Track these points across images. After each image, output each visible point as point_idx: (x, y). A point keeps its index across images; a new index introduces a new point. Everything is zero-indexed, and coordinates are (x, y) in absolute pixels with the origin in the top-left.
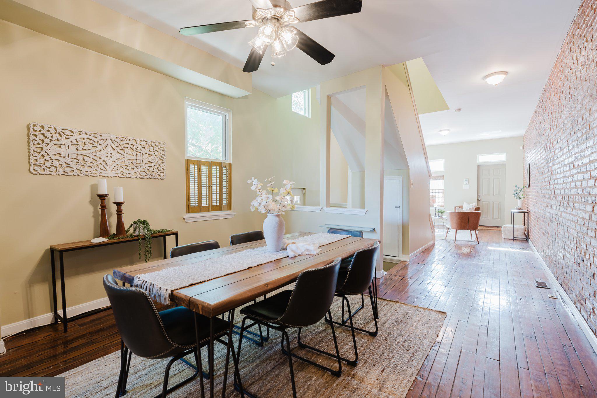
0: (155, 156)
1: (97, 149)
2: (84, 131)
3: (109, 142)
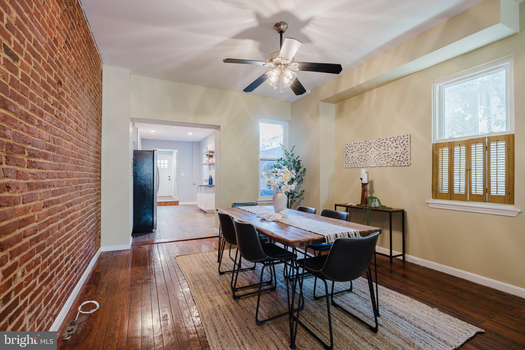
0: (401, 148)
1: (367, 150)
2: (362, 141)
3: (373, 145)
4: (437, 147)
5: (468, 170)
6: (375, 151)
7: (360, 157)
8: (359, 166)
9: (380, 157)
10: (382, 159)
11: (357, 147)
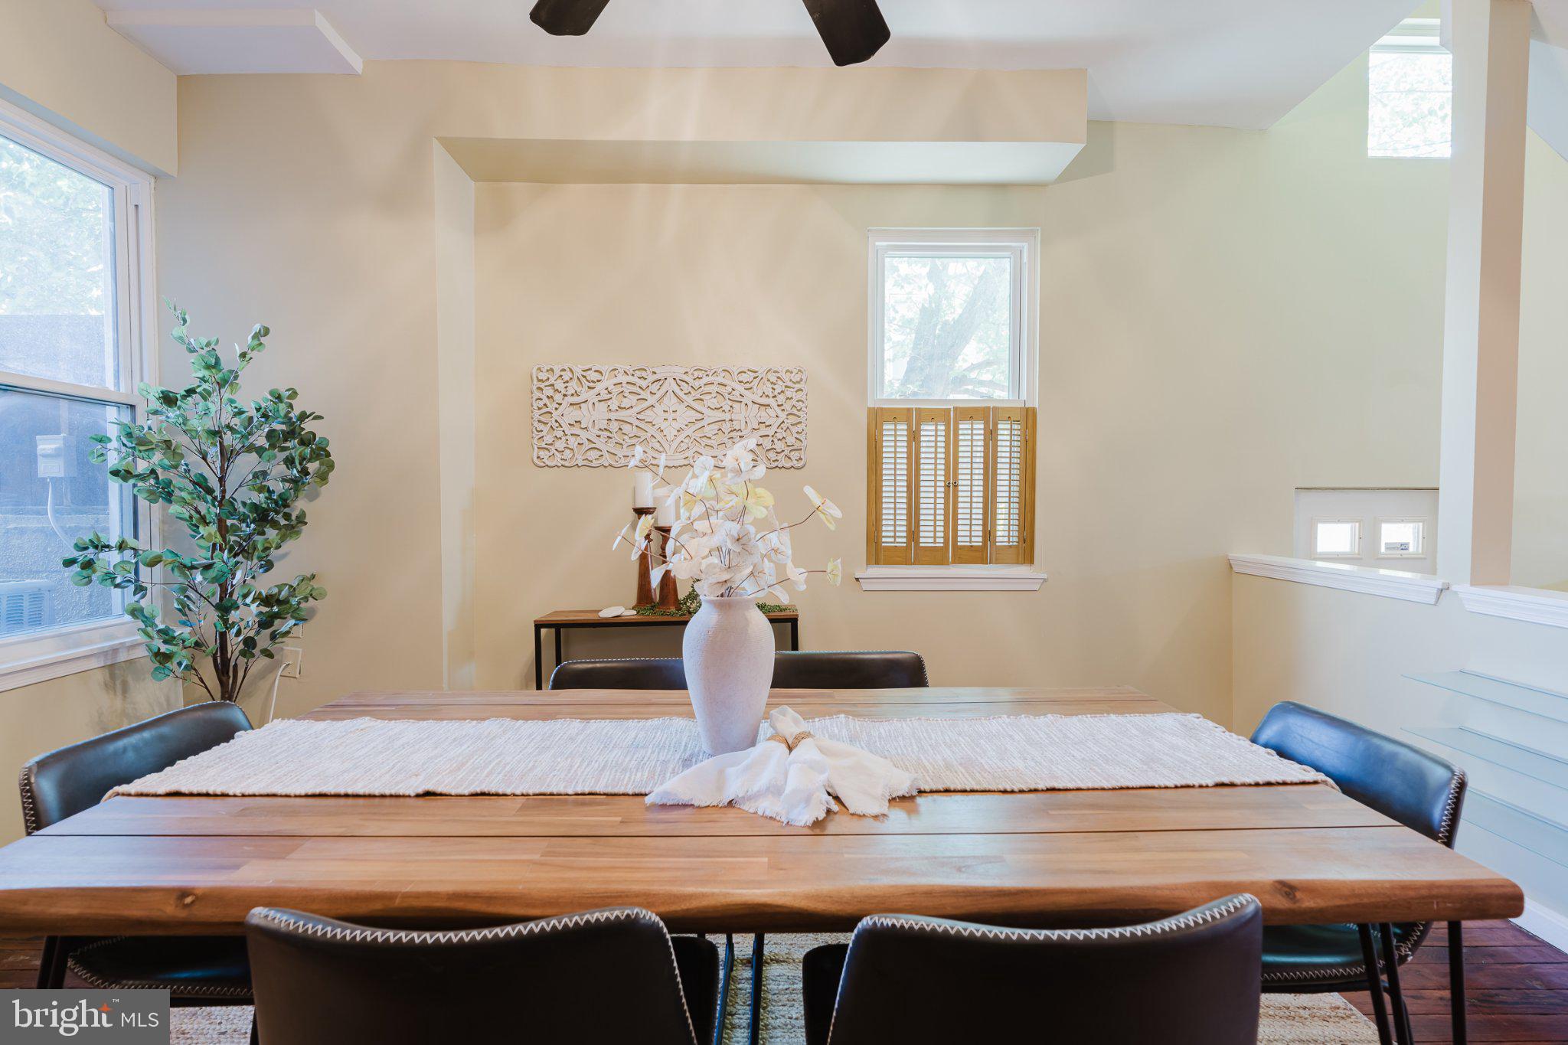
0: (777, 408)
1: (646, 404)
2: (622, 367)
3: (670, 385)
4: (878, 417)
5: (952, 486)
6: (681, 408)
7: (614, 426)
8: (607, 460)
9: (699, 434)
10: (709, 442)
11: (599, 387)
